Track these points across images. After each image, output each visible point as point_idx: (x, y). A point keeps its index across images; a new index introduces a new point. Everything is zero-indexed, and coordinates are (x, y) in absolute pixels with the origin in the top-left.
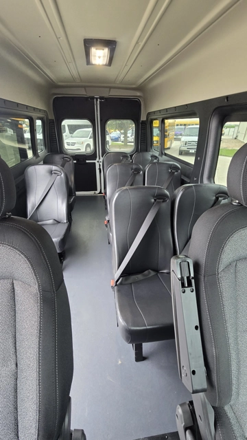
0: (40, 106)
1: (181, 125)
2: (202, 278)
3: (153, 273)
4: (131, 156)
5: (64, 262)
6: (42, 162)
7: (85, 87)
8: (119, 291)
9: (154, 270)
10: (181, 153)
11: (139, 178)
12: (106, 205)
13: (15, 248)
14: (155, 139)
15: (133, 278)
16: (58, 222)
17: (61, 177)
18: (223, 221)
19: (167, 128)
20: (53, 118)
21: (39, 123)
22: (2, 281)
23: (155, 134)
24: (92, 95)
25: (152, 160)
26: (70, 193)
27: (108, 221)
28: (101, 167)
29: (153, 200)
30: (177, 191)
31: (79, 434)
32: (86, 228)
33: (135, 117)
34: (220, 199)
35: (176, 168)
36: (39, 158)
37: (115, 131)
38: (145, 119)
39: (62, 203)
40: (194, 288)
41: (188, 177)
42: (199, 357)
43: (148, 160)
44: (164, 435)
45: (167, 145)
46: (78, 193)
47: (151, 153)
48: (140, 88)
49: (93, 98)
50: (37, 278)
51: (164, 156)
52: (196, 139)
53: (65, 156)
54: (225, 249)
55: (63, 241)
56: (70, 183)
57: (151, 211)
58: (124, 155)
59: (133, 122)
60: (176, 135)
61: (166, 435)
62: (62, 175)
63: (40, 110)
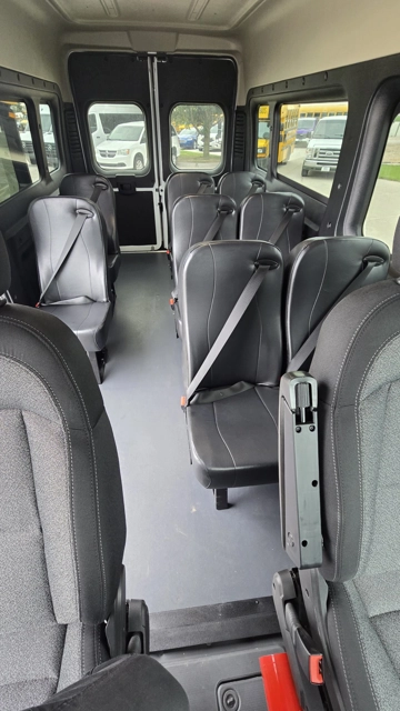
0: (44, 74)
1: (310, 115)
2: (330, 410)
3: (247, 387)
4: (217, 179)
5: (107, 366)
6: (57, 192)
7: (128, 29)
8: (193, 414)
9: (248, 382)
10: (306, 172)
11: (230, 223)
12: (172, 269)
13: (18, 361)
14: (261, 143)
15: (216, 394)
16: (92, 301)
17: (92, 221)
18: (377, 315)
19: (283, 122)
20: (72, 100)
21: (44, 110)
22: (3, 412)
23: (260, 134)
24: (142, 49)
25: (254, 188)
26: (110, 250)
27: (176, 300)
28: (163, 201)
29: (253, 267)
30: (295, 249)
31: (139, 606)
32: (139, 309)
33: (225, 100)
34: (370, 264)
35: (296, 204)
36: (51, 184)
37: (188, 128)
38: (243, 103)
39: (98, 267)
40: (316, 425)
41: (316, 222)
42: (315, 523)
43: (245, 188)
44: (254, 600)
45: (282, 157)
46: (124, 249)
47: (252, 174)
48: (237, 33)
49: (144, 56)
50: (59, 410)
51: (275, 180)
52: (338, 144)
53: (98, 179)
54: (375, 363)
55: (103, 334)
56: (109, 231)
57: (248, 286)
58: (203, 177)
59: (221, 110)
60: (299, 136)
61: (256, 599)
62: (95, 217)
63: (45, 83)
